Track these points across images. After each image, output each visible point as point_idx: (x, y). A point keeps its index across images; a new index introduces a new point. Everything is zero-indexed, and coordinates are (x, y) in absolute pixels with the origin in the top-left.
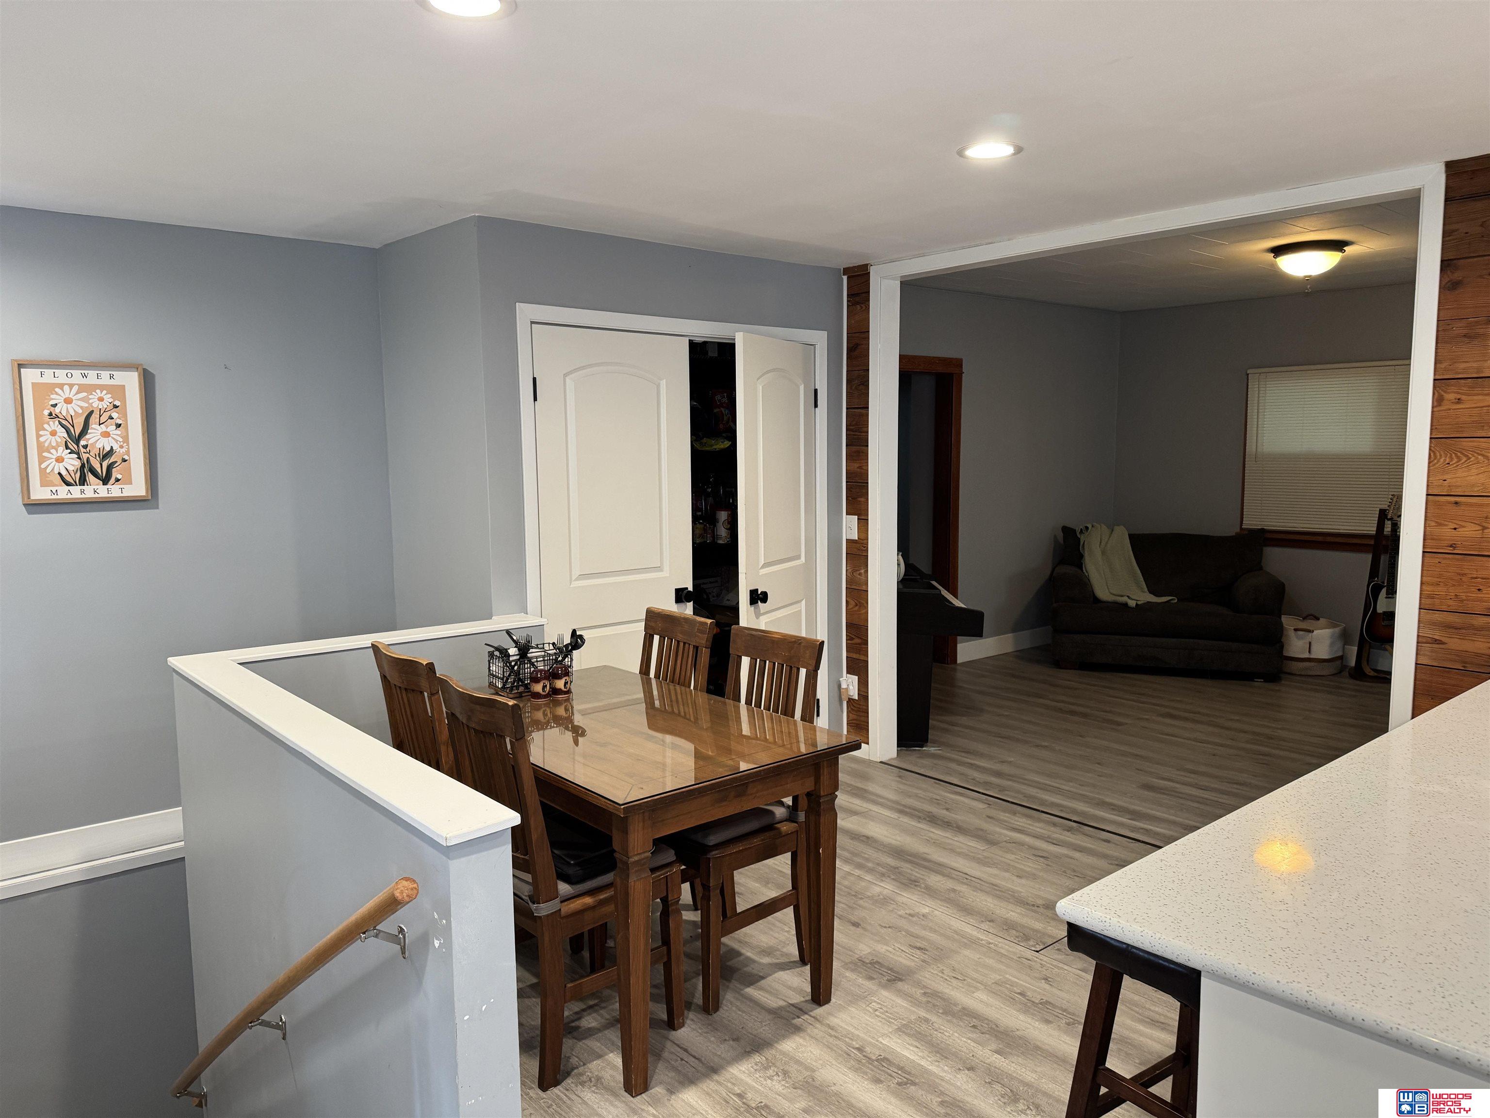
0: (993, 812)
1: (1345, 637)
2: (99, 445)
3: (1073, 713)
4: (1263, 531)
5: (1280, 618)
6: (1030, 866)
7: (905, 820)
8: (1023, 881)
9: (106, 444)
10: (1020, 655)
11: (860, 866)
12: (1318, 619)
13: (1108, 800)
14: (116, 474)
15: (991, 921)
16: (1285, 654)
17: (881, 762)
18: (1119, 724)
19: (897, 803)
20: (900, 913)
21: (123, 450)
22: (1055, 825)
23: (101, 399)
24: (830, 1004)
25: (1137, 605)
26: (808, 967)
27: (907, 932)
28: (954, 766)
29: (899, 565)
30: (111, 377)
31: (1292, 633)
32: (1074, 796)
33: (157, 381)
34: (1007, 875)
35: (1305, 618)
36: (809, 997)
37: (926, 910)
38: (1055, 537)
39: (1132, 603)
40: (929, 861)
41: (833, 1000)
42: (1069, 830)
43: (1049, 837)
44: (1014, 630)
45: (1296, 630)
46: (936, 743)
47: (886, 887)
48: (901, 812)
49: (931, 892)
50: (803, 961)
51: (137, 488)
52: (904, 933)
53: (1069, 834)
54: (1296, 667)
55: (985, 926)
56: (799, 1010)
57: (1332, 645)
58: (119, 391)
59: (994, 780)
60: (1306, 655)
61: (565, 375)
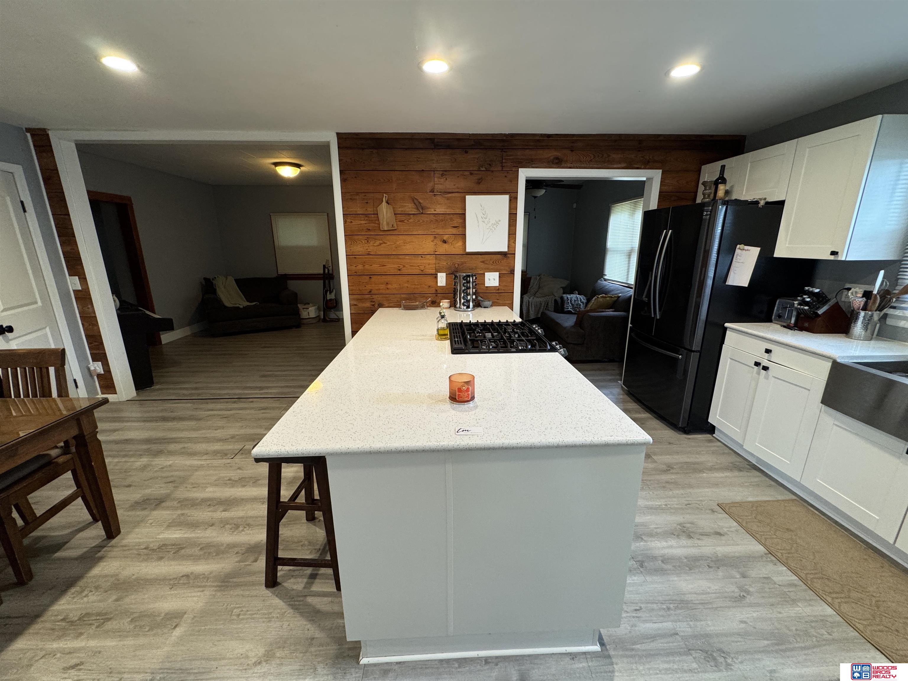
0: (196, 406)
1: (319, 309)
3: (225, 354)
4: (286, 275)
5: (297, 305)
6: (220, 423)
7: (148, 424)
8: (219, 431)
10: (194, 335)
11: (125, 456)
12: (309, 304)
13: (248, 385)
15: (207, 454)
16: (301, 317)
17: (127, 401)
18: (246, 354)
19: (141, 417)
20: (155, 470)
22: (227, 402)
24: (121, 534)
25: (243, 307)
26: (100, 522)
27: (162, 477)
28: (171, 391)
29: (114, 301)
31: (302, 310)
32: (232, 388)
34: (209, 431)
35: (305, 304)
36: (105, 537)
37: (171, 462)
38: (201, 283)
39: (241, 307)
40: (167, 439)
41: (122, 531)
42: (235, 402)
43: (226, 408)
44: (190, 324)
45: (303, 309)
46: (158, 383)
47: (144, 460)
48: (144, 421)
49: (171, 453)
50: (95, 520)
52: (160, 478)
53: (235, 404)
54: (305, 321)
55: (204, 457)
56: (100, 547)
57: (315, 312)
59: (193, 392)
60: (308, 317)
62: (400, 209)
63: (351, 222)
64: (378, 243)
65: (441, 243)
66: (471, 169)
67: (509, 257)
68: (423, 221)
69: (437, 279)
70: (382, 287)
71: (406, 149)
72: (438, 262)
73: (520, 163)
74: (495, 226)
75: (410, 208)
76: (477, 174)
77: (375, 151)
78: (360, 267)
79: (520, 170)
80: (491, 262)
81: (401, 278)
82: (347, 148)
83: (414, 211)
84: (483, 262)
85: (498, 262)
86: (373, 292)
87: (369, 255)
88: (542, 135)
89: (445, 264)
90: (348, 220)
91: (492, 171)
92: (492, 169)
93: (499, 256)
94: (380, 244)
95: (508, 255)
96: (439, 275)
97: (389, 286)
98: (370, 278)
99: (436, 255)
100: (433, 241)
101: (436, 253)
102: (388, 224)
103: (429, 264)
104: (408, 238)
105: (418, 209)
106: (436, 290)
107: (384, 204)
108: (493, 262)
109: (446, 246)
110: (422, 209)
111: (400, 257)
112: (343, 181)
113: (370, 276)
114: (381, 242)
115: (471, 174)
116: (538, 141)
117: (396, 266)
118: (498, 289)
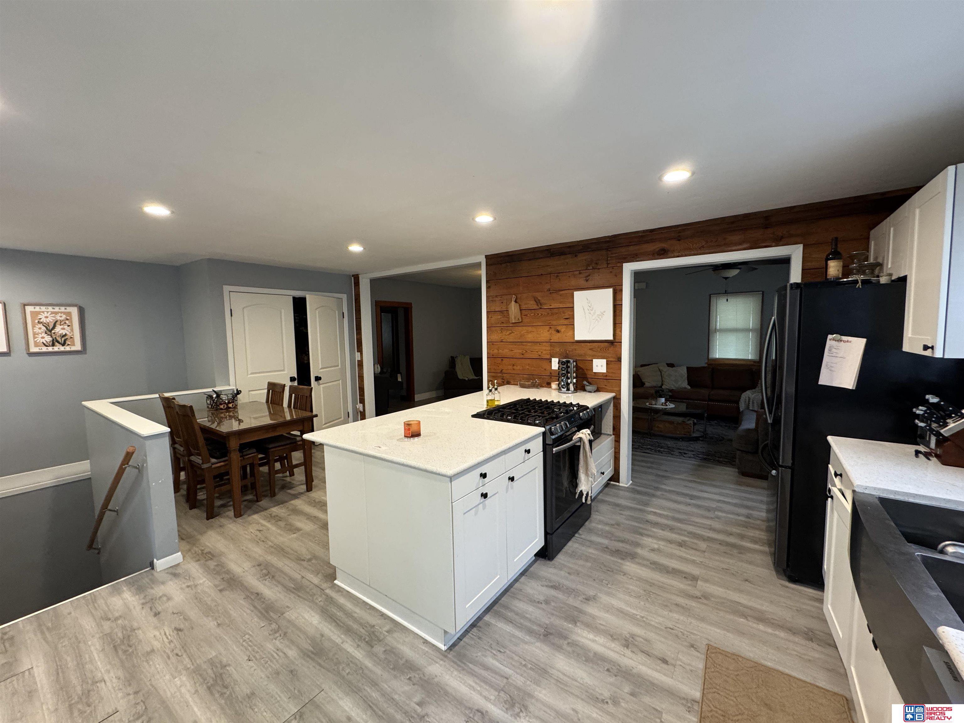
2: (60, 332)
9: (64, 332)
14: (68, 342)
21: (72, 334)
23: (61, 317)
30: (65, 309)
33: (86, 311)
36: (306, 491)
39: (467, 379)
51: (78, 346)
56: (303, 493)
58: (69, 314)
61: (243, 308)
62: (524, 306)
63: (492, 317)
64: (508, 333)
65: (554, 332)
66: (580, 269)
67: (616, 346)
68: (542, 314)
69: (551, 363)
70: (510, 367)
71: (530, 260)
72: (552, 348)
73: (625, 258)
74: (600, 317)
75: (532, 305)
76: (585, 273)
77: (508, 264)
78: (496, 351)
79: (624, 264)
80: (599, 350)
81: (523, 360)
82: (491, 265)
83: (535, 307)
84: (591, 349)
85: (606, 349)
86: (504, 371)
87: (502, 342)
88: (644, 231)
89: (558, 350)
90: (490, 316)
91: (599, 269)
92: (599, 267)
93: (606, 344)
94: (510, 333)
95: (615, 343)
96: (553, 359)
97: (515, 367)
98: (502, 360)
99: (551, 343)
100: (548, 331)
101: (551, 341)
102: (515, 318)
103: (545, 350)
104: (530, 329)
105: (538, 305)
106: (551, 373)
107: (513, 303)
108: (601, 350)
109: (559, 335)
110: (541, 305)
111: (525, 344)
112: (488, 288)
113: (502, 358)
114: (511, 332)
115: (580, 273)
116: (642, 236)
117: (520, 351)
118: (606, 376)
